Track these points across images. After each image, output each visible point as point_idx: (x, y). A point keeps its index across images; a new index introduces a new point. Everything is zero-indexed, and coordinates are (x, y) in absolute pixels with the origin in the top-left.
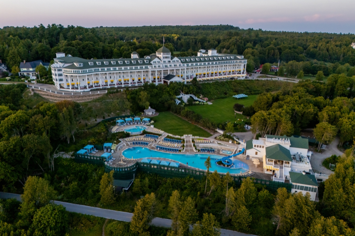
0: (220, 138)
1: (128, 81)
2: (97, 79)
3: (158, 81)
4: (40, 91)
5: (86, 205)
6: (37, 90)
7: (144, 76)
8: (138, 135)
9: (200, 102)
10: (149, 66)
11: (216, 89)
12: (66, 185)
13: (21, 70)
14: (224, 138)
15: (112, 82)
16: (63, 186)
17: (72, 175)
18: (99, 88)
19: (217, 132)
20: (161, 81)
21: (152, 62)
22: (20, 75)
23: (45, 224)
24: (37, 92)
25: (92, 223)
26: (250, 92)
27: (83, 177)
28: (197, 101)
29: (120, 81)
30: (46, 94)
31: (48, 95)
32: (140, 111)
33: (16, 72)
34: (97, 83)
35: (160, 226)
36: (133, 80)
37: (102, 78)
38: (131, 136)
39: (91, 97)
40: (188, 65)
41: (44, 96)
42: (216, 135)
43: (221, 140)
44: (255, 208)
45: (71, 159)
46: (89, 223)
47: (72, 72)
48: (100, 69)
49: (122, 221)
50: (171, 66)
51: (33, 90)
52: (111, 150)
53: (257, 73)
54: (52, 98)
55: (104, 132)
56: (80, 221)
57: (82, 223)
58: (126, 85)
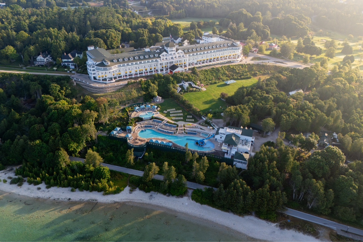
0: (202, 124)
1: (142, 71)
2: (119, 71)
3: (165, 70)
4: (80, 82)
5: (118, 166)
6: (78, 81)
7: (154, 66)
8: (148, 120)
9: (196, 88)
10: (158, 59)
11: (212, 75)
12: (106, 153)
13: (63, 61)
14: (205, 124)
15: (130, 73)
16: (104, 154)
17: (108, 148)
18: (121, 78)
19: (202, 118)
20: (167, 70)
21: (161, 56)
22: (62, 65)
23: (99, 176)
24: (78, 83)
25: (123, 176)
26: (240, 76)
27: (115, 149)
28: (194, 87)
29: (136, 72)
30: (85, 84)
31: (86, 86)
32: (151, 99)
33: (60, 63)
34: (120, 74)
35: (158, 179)
36: (146, 70)
37: (123, 70)
38: (144, 120)
39: (116, 88)
40: (189, 56)
41: (83, 86)
42: (201, 121)
43: (203, 126)
44: (211, 172)
45: (107, 137)
46: (121, 176)
47: (102, 69)
48: (122, 65)
49: (138, 176)
50: (176, 57)
51: (75, 81)
52: (131, 131)
53: (254, 52)
54: (89, 88)
55: (126, 117)
56: (116, 174)
57: (117, 176)
58: (141, 75)
